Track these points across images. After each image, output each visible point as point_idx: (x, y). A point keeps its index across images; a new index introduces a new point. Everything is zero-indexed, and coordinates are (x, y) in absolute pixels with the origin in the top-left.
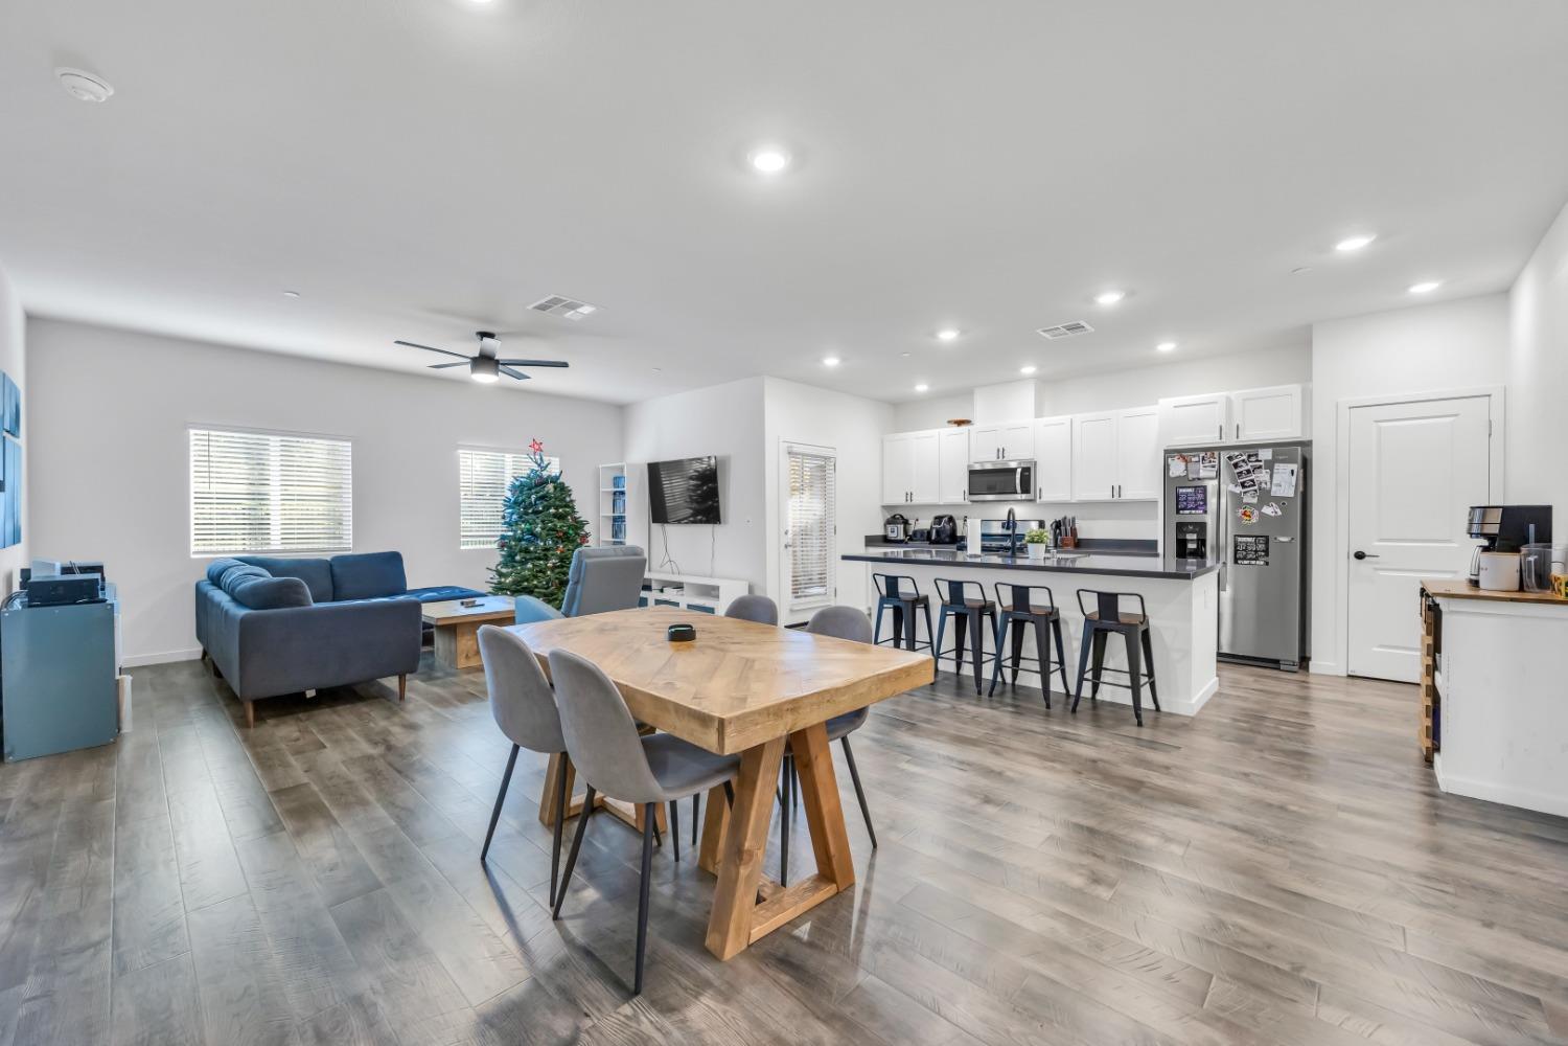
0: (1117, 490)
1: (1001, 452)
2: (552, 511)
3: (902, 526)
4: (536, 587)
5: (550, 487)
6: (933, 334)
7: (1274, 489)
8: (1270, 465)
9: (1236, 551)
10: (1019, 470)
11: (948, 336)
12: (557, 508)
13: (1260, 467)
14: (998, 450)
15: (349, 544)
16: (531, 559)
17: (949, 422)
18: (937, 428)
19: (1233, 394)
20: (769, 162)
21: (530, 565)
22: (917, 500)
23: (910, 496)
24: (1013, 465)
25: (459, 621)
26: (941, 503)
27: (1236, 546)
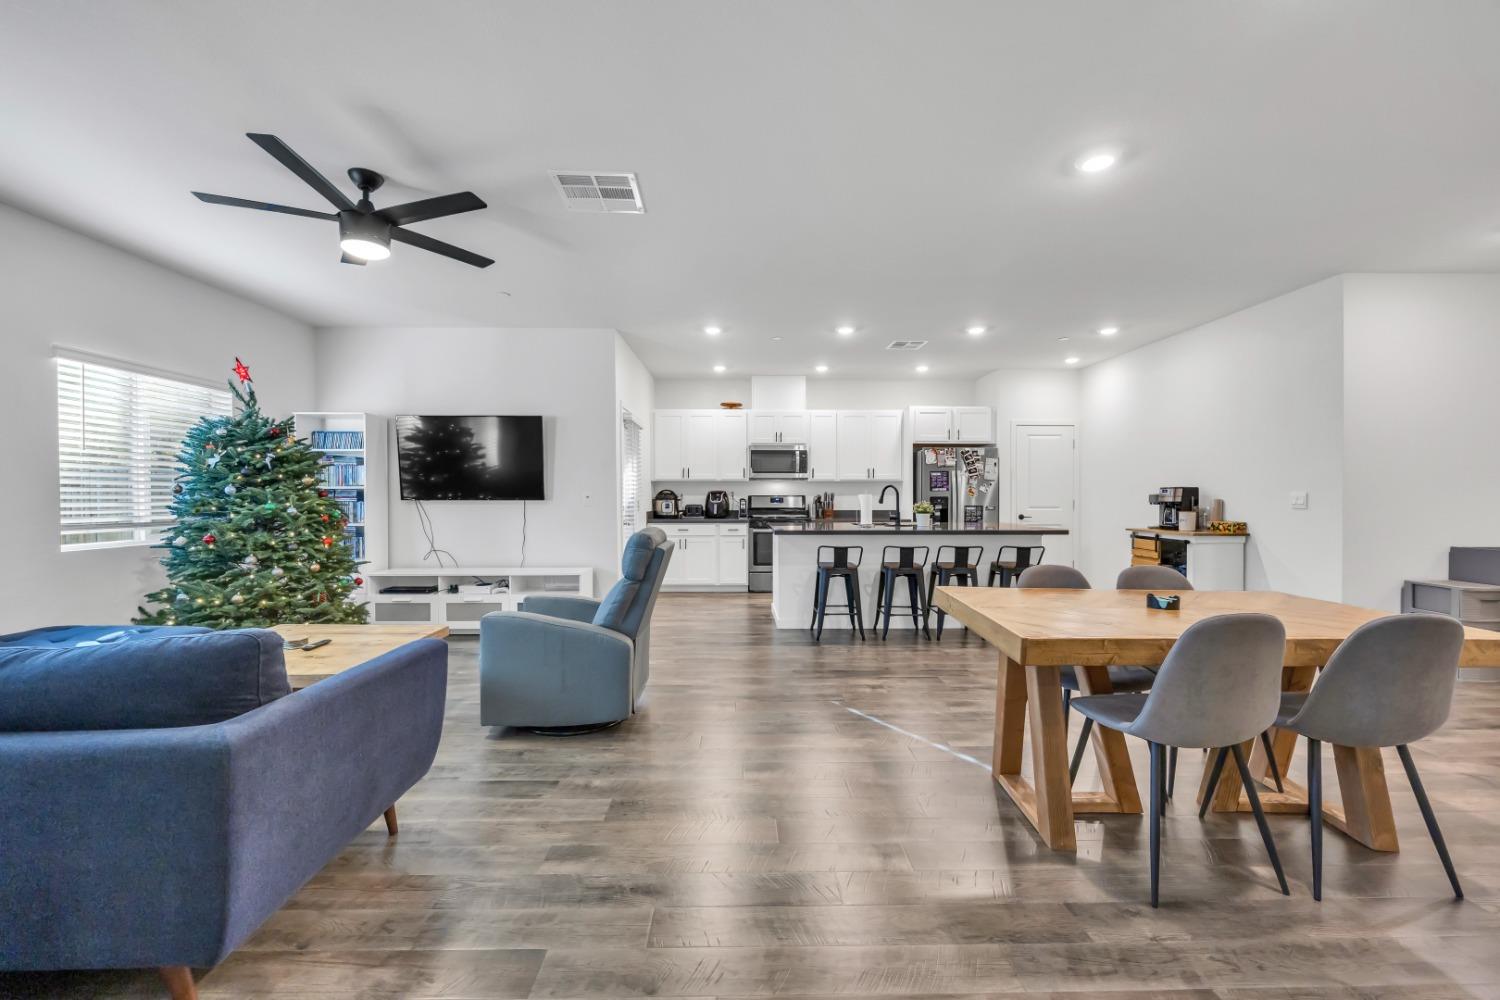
0: (871, 472)
1: (779, 436)
3: (673, 502)
7: (986, 474)
8: (984, 459)
9: (965, 516)
10: (798, 453)
11: (846, 331)
13: (978, 460)
14: (776, 434)
17: (722, 404)
19: (955, 409)
21: (277, 571)
22: (693, 476)
23: (687, 472)
24: (793, 448)
26: (718, 480)
27: (966, 513)
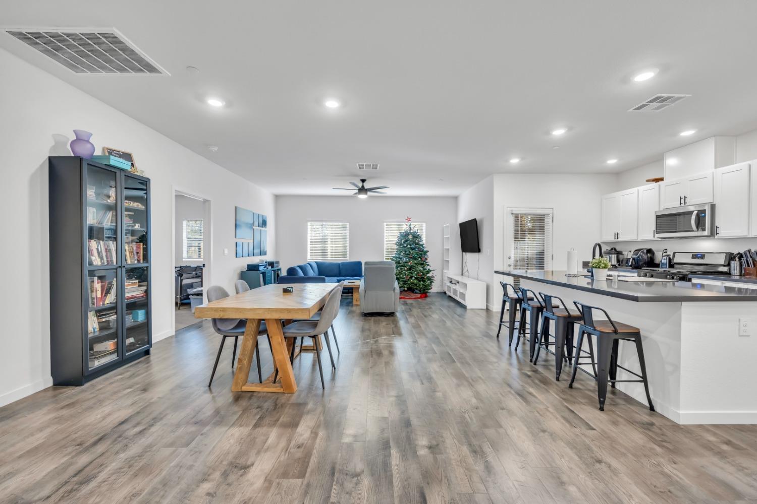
1: (683, 200)
2: (409, 246)
3: (616, 255)
4: (401, 278)
5: (410, 237)
6: (548, 133)
10: (695, 213)
12: (411, 245)
14: (681, 198)
15: (349, 259)
16: (401, 266)
17: (648, 181)
18: (637, 187)
20: (332, 104)
22: (622, 238)
23: (617, 235)
24: (691, 208)
25: (354, 286)
26: (639, 240)
